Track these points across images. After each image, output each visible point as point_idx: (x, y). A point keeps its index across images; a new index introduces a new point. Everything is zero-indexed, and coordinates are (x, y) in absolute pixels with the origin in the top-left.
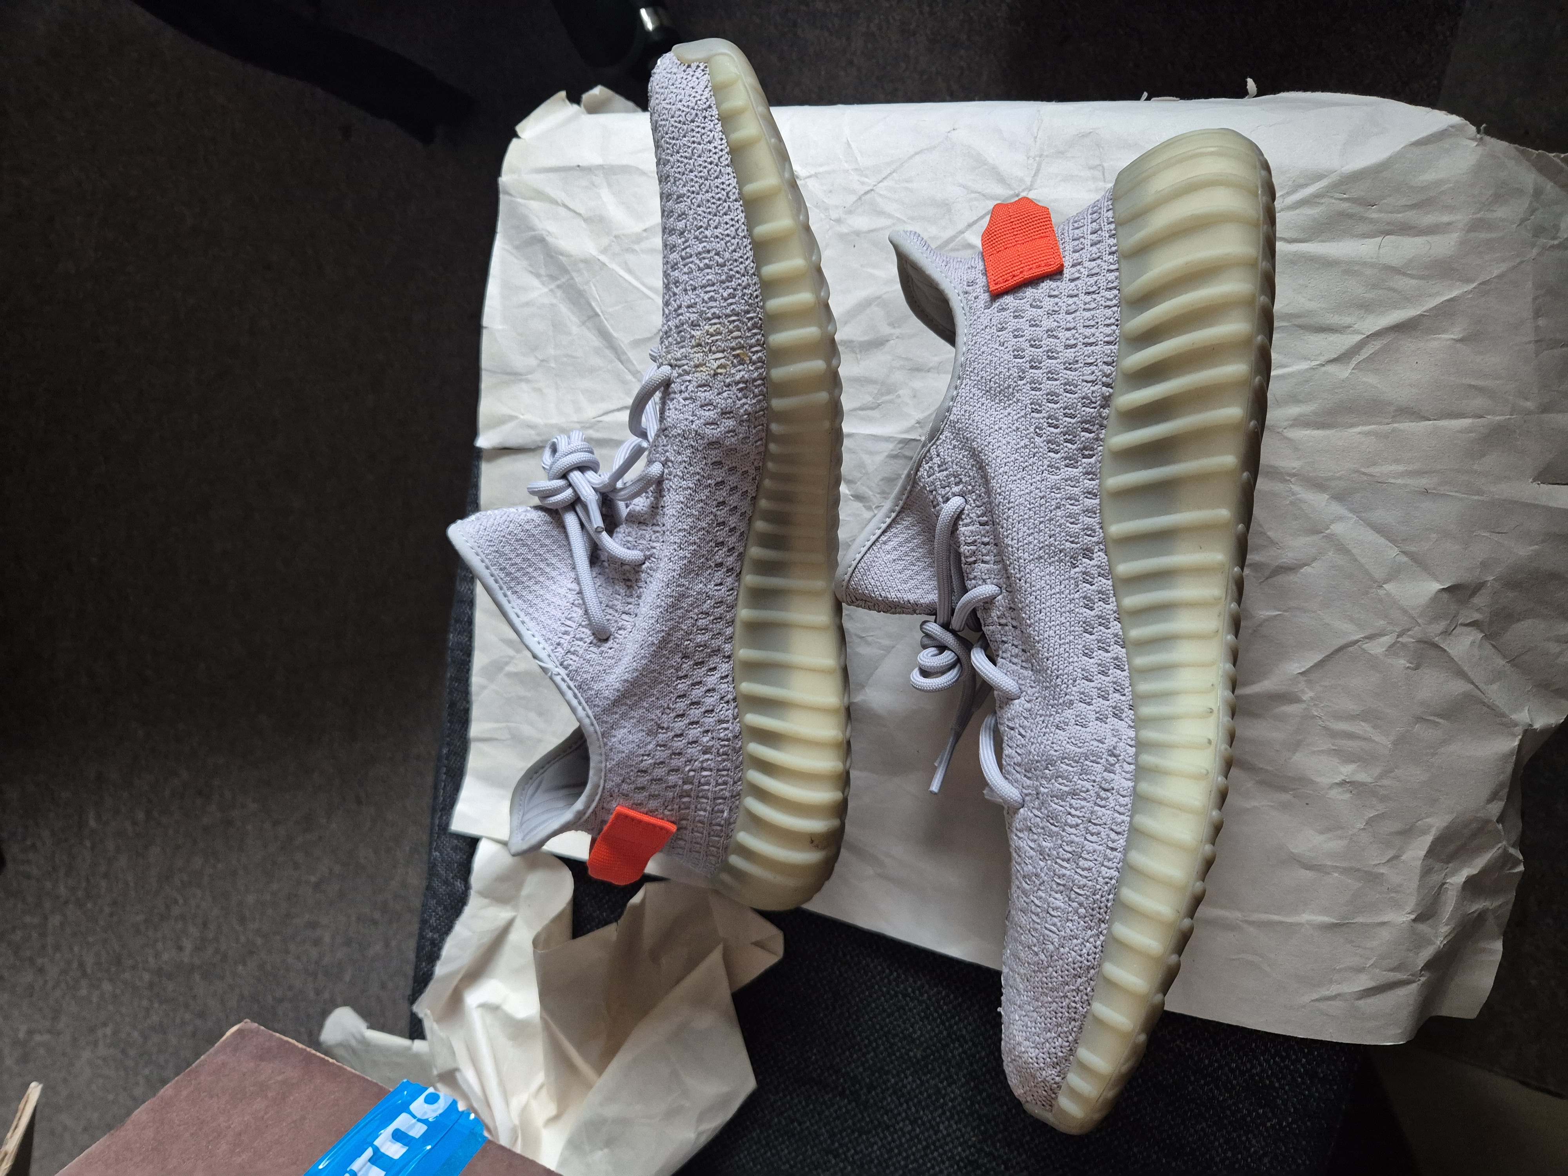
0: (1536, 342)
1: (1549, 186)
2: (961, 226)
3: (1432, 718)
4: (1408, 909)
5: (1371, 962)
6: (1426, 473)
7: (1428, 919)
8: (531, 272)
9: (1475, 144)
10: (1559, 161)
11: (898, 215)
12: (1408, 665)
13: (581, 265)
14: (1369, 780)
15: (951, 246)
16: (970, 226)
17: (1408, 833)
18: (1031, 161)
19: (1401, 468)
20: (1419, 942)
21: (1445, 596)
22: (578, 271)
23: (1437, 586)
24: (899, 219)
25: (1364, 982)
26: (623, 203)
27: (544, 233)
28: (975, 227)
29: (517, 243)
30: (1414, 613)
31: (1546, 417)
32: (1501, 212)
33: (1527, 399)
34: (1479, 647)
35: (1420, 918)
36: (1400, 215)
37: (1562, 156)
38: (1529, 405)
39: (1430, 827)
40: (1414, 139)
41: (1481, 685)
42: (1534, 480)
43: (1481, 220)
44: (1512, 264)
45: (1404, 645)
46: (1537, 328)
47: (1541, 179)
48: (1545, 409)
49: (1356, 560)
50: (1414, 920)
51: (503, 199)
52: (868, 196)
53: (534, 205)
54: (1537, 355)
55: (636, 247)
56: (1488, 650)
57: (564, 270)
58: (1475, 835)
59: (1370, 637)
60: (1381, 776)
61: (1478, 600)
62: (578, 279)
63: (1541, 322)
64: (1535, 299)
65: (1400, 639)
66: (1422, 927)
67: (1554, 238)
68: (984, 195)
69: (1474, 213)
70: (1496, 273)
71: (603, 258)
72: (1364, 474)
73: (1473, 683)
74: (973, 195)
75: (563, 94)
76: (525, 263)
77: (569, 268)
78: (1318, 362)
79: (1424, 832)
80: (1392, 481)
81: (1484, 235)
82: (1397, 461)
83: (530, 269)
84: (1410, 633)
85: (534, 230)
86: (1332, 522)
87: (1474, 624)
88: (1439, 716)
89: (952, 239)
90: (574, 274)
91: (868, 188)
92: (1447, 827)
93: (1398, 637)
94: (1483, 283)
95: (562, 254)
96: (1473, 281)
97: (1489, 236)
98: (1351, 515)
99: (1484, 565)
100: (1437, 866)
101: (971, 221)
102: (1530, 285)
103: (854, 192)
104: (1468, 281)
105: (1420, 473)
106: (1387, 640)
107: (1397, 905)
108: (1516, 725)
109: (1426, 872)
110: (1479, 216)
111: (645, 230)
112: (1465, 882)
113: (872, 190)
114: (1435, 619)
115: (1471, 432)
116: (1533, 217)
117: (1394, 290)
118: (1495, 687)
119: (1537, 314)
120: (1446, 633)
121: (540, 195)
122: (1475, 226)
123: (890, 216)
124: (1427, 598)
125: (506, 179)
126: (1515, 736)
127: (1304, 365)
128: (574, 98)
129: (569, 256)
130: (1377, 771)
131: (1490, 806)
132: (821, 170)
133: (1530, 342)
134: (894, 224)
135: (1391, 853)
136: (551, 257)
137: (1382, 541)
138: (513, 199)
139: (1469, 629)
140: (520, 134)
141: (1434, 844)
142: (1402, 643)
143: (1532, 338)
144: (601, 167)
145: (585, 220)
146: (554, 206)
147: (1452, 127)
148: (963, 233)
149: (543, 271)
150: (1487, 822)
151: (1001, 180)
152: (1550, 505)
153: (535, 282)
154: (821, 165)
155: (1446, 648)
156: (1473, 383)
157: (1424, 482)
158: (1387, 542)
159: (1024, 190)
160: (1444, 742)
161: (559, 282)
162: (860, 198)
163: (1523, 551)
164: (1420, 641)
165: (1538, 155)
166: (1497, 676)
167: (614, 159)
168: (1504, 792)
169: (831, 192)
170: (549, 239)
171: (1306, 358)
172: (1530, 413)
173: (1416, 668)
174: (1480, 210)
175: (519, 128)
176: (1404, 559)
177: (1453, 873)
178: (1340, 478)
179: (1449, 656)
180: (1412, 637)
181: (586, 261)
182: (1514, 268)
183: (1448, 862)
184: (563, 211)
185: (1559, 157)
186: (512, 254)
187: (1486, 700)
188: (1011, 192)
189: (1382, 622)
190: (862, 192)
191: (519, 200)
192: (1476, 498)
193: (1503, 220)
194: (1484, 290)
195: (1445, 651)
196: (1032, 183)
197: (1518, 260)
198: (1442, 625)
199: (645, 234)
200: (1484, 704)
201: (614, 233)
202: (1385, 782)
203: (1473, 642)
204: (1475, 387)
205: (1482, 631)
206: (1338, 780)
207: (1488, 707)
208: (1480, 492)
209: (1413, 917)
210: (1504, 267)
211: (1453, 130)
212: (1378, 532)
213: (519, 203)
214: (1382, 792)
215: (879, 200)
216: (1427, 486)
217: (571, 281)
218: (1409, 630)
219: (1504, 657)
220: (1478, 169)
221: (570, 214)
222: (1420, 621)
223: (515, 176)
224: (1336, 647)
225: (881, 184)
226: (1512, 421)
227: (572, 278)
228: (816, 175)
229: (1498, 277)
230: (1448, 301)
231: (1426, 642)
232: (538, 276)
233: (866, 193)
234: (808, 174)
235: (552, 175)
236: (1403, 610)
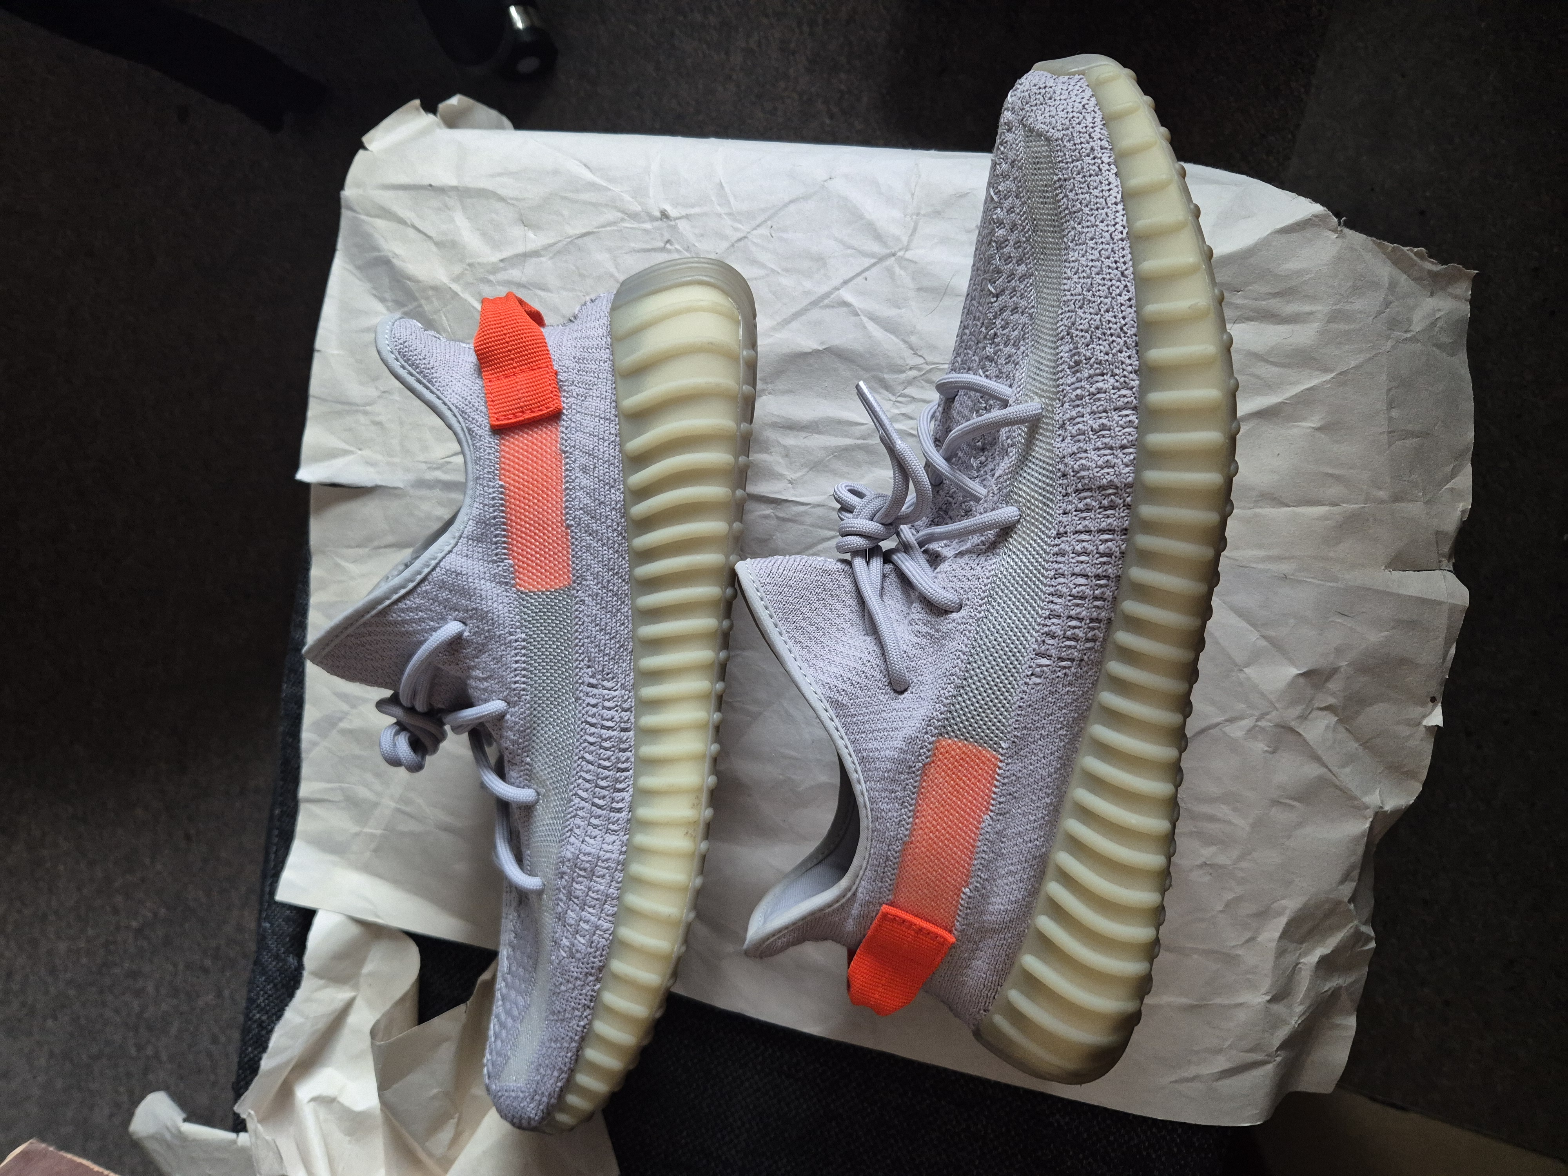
0: (1389, 433)
1: (1403, 278)
2: (836, 282)
3: (1288, 801)
4: (1263, 990)
5: (1228, 1043)
6: (1285, 558)
7: (1283, 999)
8: (375, 296)
9: (1336, 236)
10: (1412, 255)
11: (773, 266)
12: (1266, 748)
13: (431, 293)
14: (1228, 862)
15: (826, 302)
16: (845, 283)
17: (1264, 915)
18: (908, 219)
19: (1262, 553)
20: (1274, 1023)
21: (1302, 680)
22: (427, 298)
23: (1295, 671)
24: (772, 270)
25: (1222, 1063)
26: (478, 230)
27: (390, 255)
28: (851, 284)
29: (359, 263)
30: (1272, 697)
31: (1397, 506)
32: (1358, 304)
33: (1379, 488)
34: (1334, 731)
35: (1274, 999)
36: (1264, 303)
37: (1416, 250)
38: (1382, 494)
39: (1285, 908)
40: (1280, 226)
41: (1334, 769)
42: (1386, 567)
43: (1340, 311)
44: (1368, 356)
45: (1263, 729)
46: (1390, 419)
47: (1396, 272)
48: (1397, 498)
49: (1218, 643)
50: (1269, 1001)
51: (345, 215)
52: (741, 244)
53: (380, 223)
54: (1390, 446)
55: (491, 277)
56: (1342, 734)
57: (410, 295)
58: (1328, 915)
59: (1231, 720)
60: (1241, 858)
61: (1334, 685)
62: (427, 308)
63: (1394, 413)
64: (1389, 390)
65: (1259, 723)
66: (1276, 1008)
67: (1407, 331)
68: (860, 252)
69: (1333, 305)
70: (1353, 364)
71: (456, 287)
73: (1327, 767)
74: (849, 251)
75: (417, 102)
76: (368, 285)
77: (417, 295)
79: (1279, 914)
80: (1254, 565)
81: (1343, 327)
82: (1260, 546)
83: (374, 292)
84: (1268, 717)
85: (379, 250)
87: (1329, 708)
88: (1295, 799)
89: (827, 295)
90: (423, 302)
91: (740, 235)
92: (1301, 909)
93: (1257, 720)
94: (1340, 374)
95: (409, 278)
96: (1332, 371)
97: (1347, 327)
99: (1339, 651)
100: (1291, 946)
101: (847, 277)
102: (1384, 377)
103: (725, 237)
104: (1326, 370)
105: (1279, 559)
106: (1247, 723)
107: (1252, 986)
108: (1367, 808)
109: (1281, 953)
110: (1338, 307)
111: (502, 260)
112: (1318, 962)
113: (745, 237)
114: (1293, 703)
115: (1327, 519)
116: (1388, 310)
117: (1258, 377)
118: (1348, 770)
119: (1390, 406)
120: (1303, 717)
121: (386, 213)
122: (1334, 317)
123: (762, 266)
124: (1284, 684)
125: (349, 193)
126: (1366, 818)
128: (430, 107)
129: (417, 281)
130: (1235, 853)
131: (1340, 887)
132: (693, 211)
133: (1383, 433)
134: (768, 275)
135: (1248, 935)
136: (398, 281)
137: (1244, 624)
138: (357, 215)
139: (1325, 713)
140: (367, 145)
141: (1288, 925)
142: (1260, 727)
143: (1385, 429)
144: (455, 188)
145: (437, 244)
146: (402, 227)
147: (1316, 216)
148: (838, 289)
149: (388, 296)
150: (1339, 903)
151: (878, 237)
152: (1401, 592)
153: (379, 307)
154: (693, 206)
155: (1301, 732)
156: (1330, 472)
157: (1285, 567)
158: (1248, 626)
159: (900, 250)
160: (1300, 825)
161: (405, 309)
162: (733, 245)
163: (1375, 637)
164: (1277, 725)
165: (1393, 248)
166: (1350, 759)
167: (470, 182)
168: (1356, 873)
169: (702, 235)
170: (395, 261)
172: (1382, 502)
173: (1274, 752)
174: (1340, 301)
175: (365, 139)
176: (1264, 643)
177: (1306, 953)
179: (1304, 740)
180: (1269, 721)
181: (435, 288)
182: (1370, 359)
183: (1301, 943)
184: (411, 232)
185: (1412, 251)
186: (353, 274)
187: (1338, 783)
188: (888, 251)
189: (1242, 706)
190: (735, 239)
191: (363, 217)
192: (1331, 584)
193: (1360, 312)
194: (1342, 380)
195: (1300, 735)
196: (909, 242)
197: (1374, 352)
198: (1298, 710)
199: (502, 265)
200: (1336, 787)
201: (469, 261)
202: (1244, 864)
203: (1327, 727)
204: (1331, 475)
205: (1336, 715)
206: (1199, 862)
207: (1341, 790)
208: (1335, 579)
209: (1268, 998)
210: (1361, 358)
211: (1317, 220)
212: (1240, 616)
213: (363, 221)
214: (1241, 874)
215: (753, 248)
216: (1286, 572)
217: (420, 309)
218: (1267, 714)
219: (1357, 740)
220: (1339, 259)
221: (420, 236)
222: (1277, 705)
223: (361, 191)
224: (1197, 730)
225: (755, 232)
226: (1366, 510)
227: (420, 306)
228: (687, 217)
229: (1356, 368)
230: (1307, 389)
231: (1283, 727)
232: (382, 300)
233: (740, 240)
234: (679, 215)
235: (401, 193)
236: (1263, 695)
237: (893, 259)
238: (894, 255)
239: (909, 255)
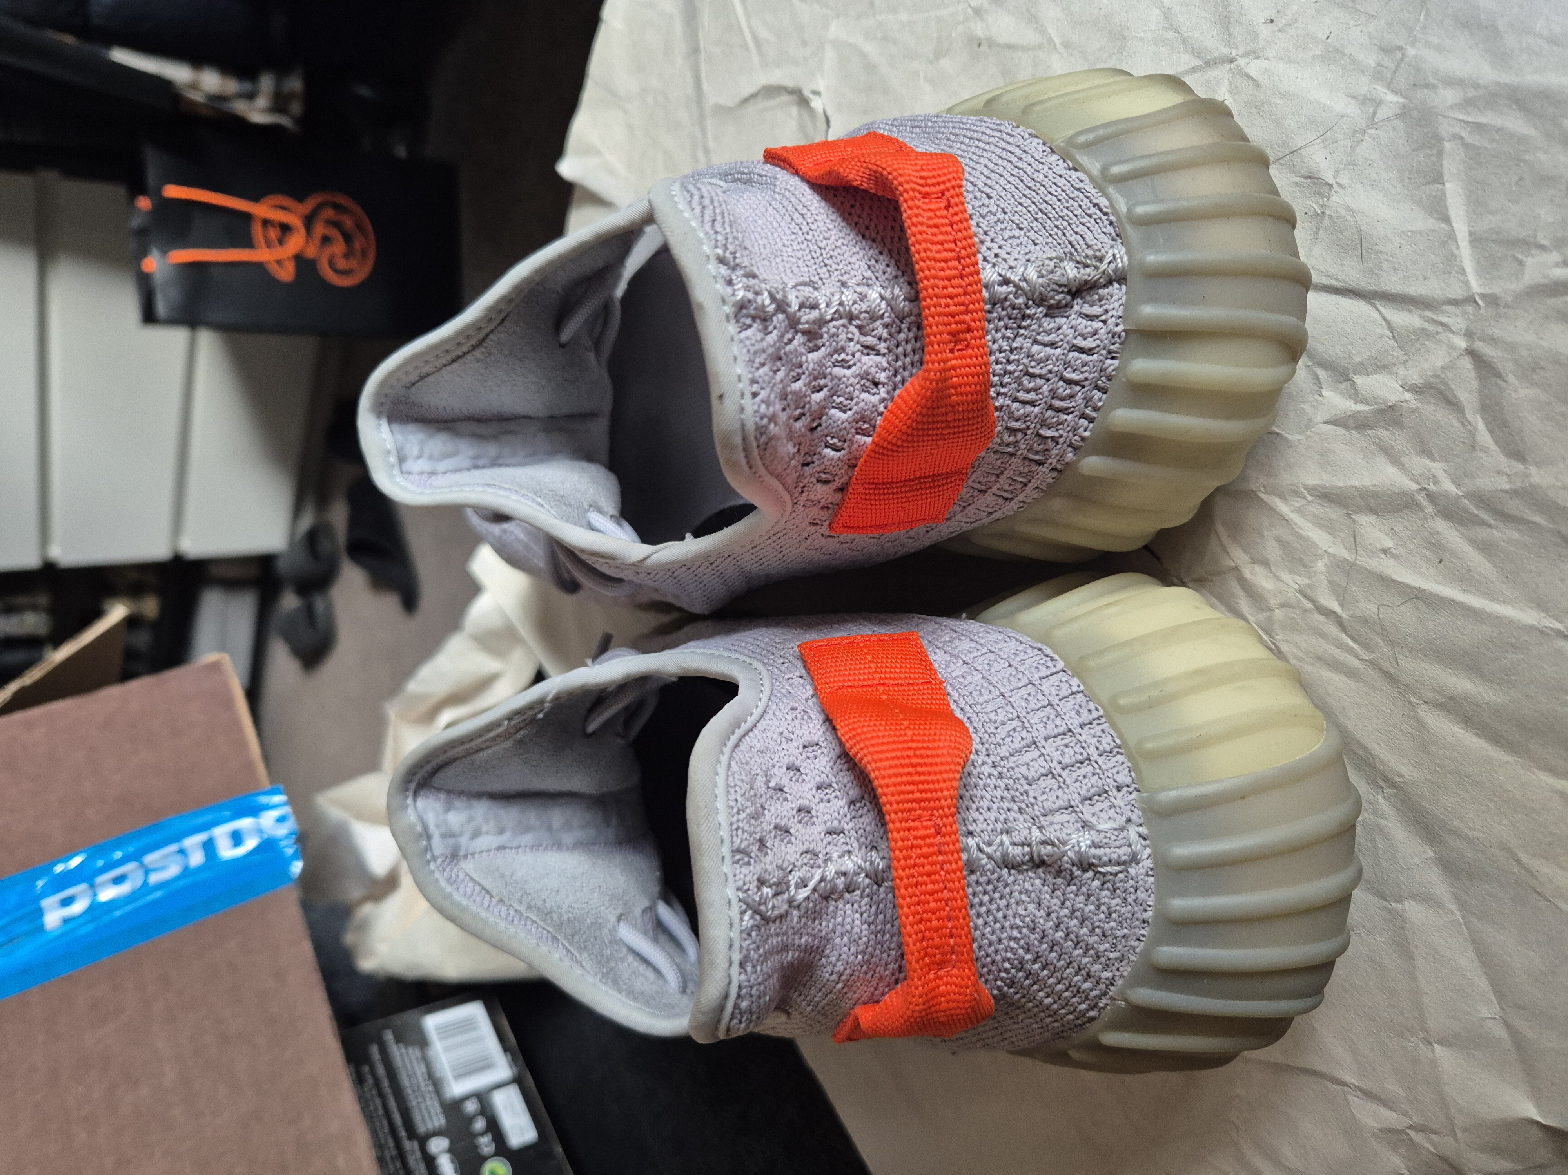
11: (1052, 32)
21: (1537, 1133)
23: (1531, 1112)
24: (1050, 40)
30: (1458, 1117)
45: (1413, 1144)
49: (1413, 977)
59: (1368, 1095)
65: (1411, 1133)
68: (1184, 40)
72: (1518, 861)
74: (1170, 34)
78: (1558, 626)
84: (1433, 1136)
86: (1413, 897)
93: (1410, 1127)
98: (1453, 907)
106: (1391, 1118)
123: (1041, 30)
127: (1530, 617)
134: (1040, 46)
137: (1482, 983)
142: (1411, 1140)
158: (1488, 989)
159: (1246, 54)
164: (1443, 1159)
171: (1541, 606)
176: (1501, 1032)
178: (1471, 841)
180: (1433, 1144)
188: (1225, 51)
189: (1399, 1091)
212: (1483, 964)
218: (1435, 1133)
222: (1462, 1133)
231: (1451, 1166)
236: (1443, 1102)
237: (1227, 66)
238: (1232, 61)
239: (1254, 68)
